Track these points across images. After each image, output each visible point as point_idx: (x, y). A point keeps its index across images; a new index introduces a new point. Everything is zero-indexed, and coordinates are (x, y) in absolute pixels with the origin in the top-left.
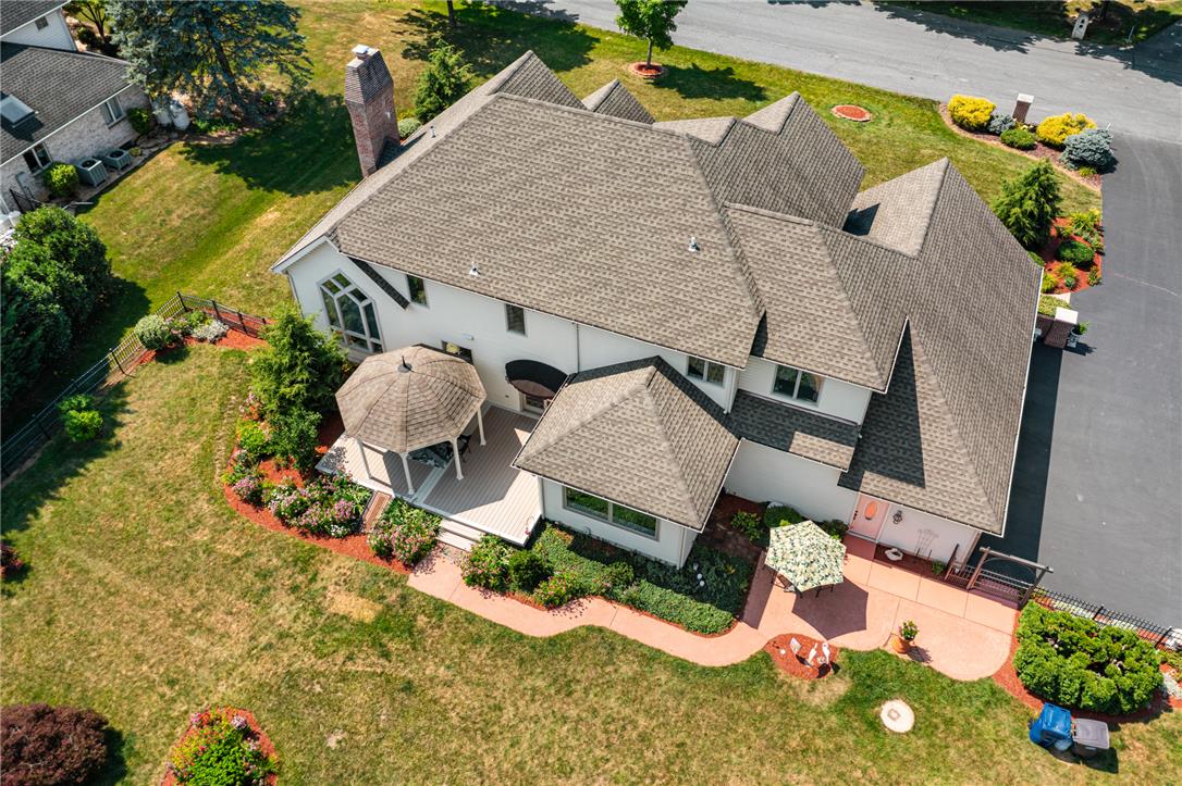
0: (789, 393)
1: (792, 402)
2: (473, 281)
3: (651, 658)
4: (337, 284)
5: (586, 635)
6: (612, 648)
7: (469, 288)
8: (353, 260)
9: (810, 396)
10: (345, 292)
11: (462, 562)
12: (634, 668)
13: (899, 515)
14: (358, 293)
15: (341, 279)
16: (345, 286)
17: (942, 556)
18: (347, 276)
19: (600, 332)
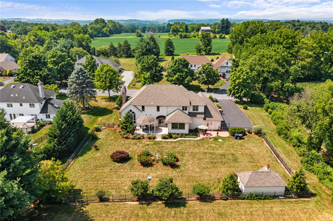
0: (195, 111)
1: (195, 112)
2: (152, 104)
3: (190, 140)
4: (130, 112)
5: (181, 140)
6: (185, 140)
7: (152, 105)
8: (134, 106)
9: (197, 110)
10: (131, 113)
11: (160, 138)
12: (188, 141)
13: (211, 124)
14: (133, 113)
15: (131, 111)
16: (131, 112)
17: (218, 128)
18: (132, 110)
19: (171, 107)
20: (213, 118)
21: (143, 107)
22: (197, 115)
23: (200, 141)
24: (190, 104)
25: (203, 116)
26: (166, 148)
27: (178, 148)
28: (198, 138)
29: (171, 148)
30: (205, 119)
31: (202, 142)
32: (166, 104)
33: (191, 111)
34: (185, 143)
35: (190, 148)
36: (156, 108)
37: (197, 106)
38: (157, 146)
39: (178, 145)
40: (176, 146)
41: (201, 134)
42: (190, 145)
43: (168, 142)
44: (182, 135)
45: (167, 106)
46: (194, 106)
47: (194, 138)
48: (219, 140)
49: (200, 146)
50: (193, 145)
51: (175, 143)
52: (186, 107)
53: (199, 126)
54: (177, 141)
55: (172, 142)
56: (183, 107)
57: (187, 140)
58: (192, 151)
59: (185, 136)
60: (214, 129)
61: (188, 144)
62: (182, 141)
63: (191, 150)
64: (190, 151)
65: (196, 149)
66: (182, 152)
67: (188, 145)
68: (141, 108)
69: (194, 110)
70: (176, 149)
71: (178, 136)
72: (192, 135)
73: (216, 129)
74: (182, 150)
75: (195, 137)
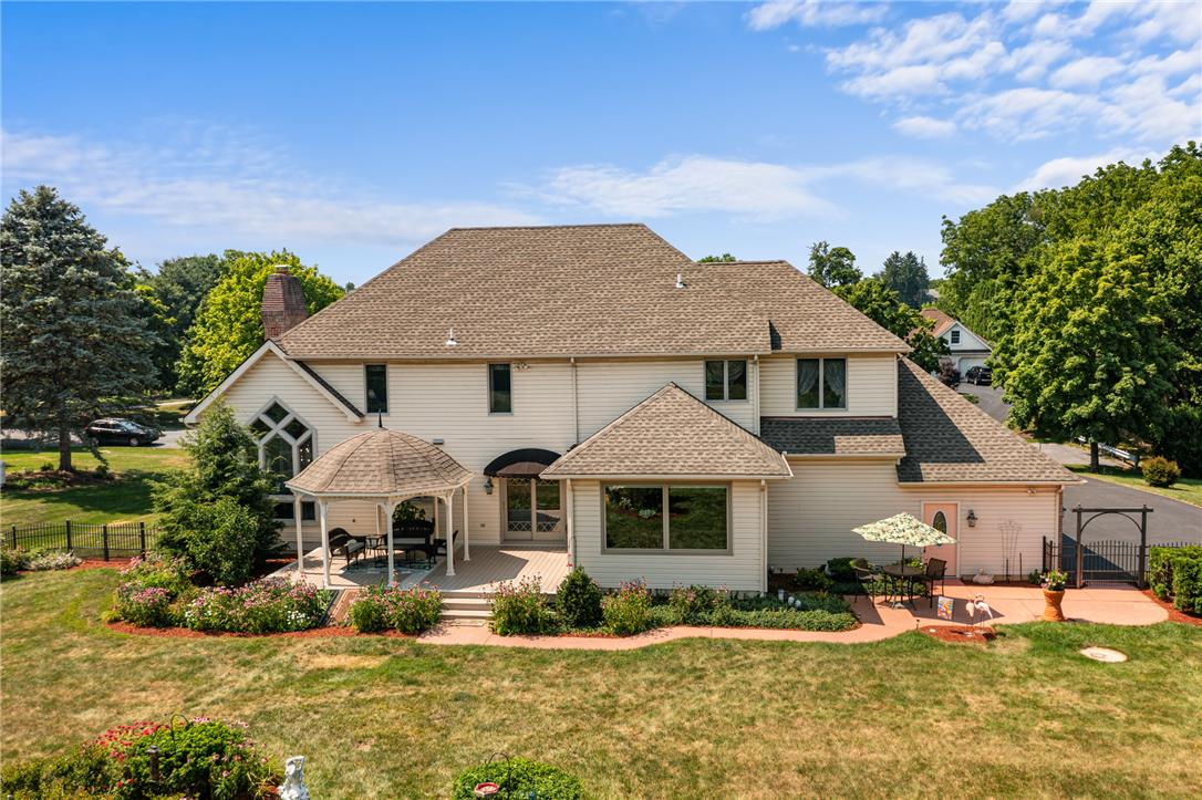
0: (815, 406)
1: (820, 412)
2: (451, 349)
3: (783, 646)
4: (268, 421)
5: (688, 643)
6: (727, 646)
7: (448, 355)
8: (301, 363)
9: (835, 400)
10: (278, 429)
11: (485, 626)
12: (768, 654)
13: (971, 517)
14: (297, 429)
15: (276, 411)
16: (277, 421)
17: (1033, 562)
18: (287, 401)
19: (604, 368)
20: (981, 460)
21: (376, 378)
22: (842, 443)
23: (894, 653)
24: (776, 341)
25: (894, 445)
26: (501, 715)
27: (652, 712)
28: (867, 634)
29: (564, 711)
30: (907, 471)
31: (918, 660)
32: (564, 348)
33: (785, 403)
34: (731, 666)
35: (785, 721)
36: (480, 380)
37: (837, 364)
38: (410, 690)
39: (652, 683)
40: (625, 697)
41: (887, 603)
42: (794, 685)
43: (543, 659)
44: (699, 608)
45: (578, 362)
46: (806, 363)
47: (827, 627)
48: (1087, 653)
49: (903, 700)
50: (823, 686)
51: (617, 666)
52: (739, 366)
53: (859, 525)
54: (645, 650)
55: (594, 659)
56: (712, 365)
57: (748, 645)
58: (820, 754)
59: (736, 614)
60: (1000, 571)
61: (763, 675)
62: (704, 656)
63: (806, 744)
64: (795, 755)
65: (868, 732)
66: (690, 762)
67: (771, 686)
68: (354, 385)
69: (806, 400)
70: (624, 730)
71: (668, 613)
72: (803, 608)
73: (1015, 572)
74: (692, 736)
75: (834, 618)
